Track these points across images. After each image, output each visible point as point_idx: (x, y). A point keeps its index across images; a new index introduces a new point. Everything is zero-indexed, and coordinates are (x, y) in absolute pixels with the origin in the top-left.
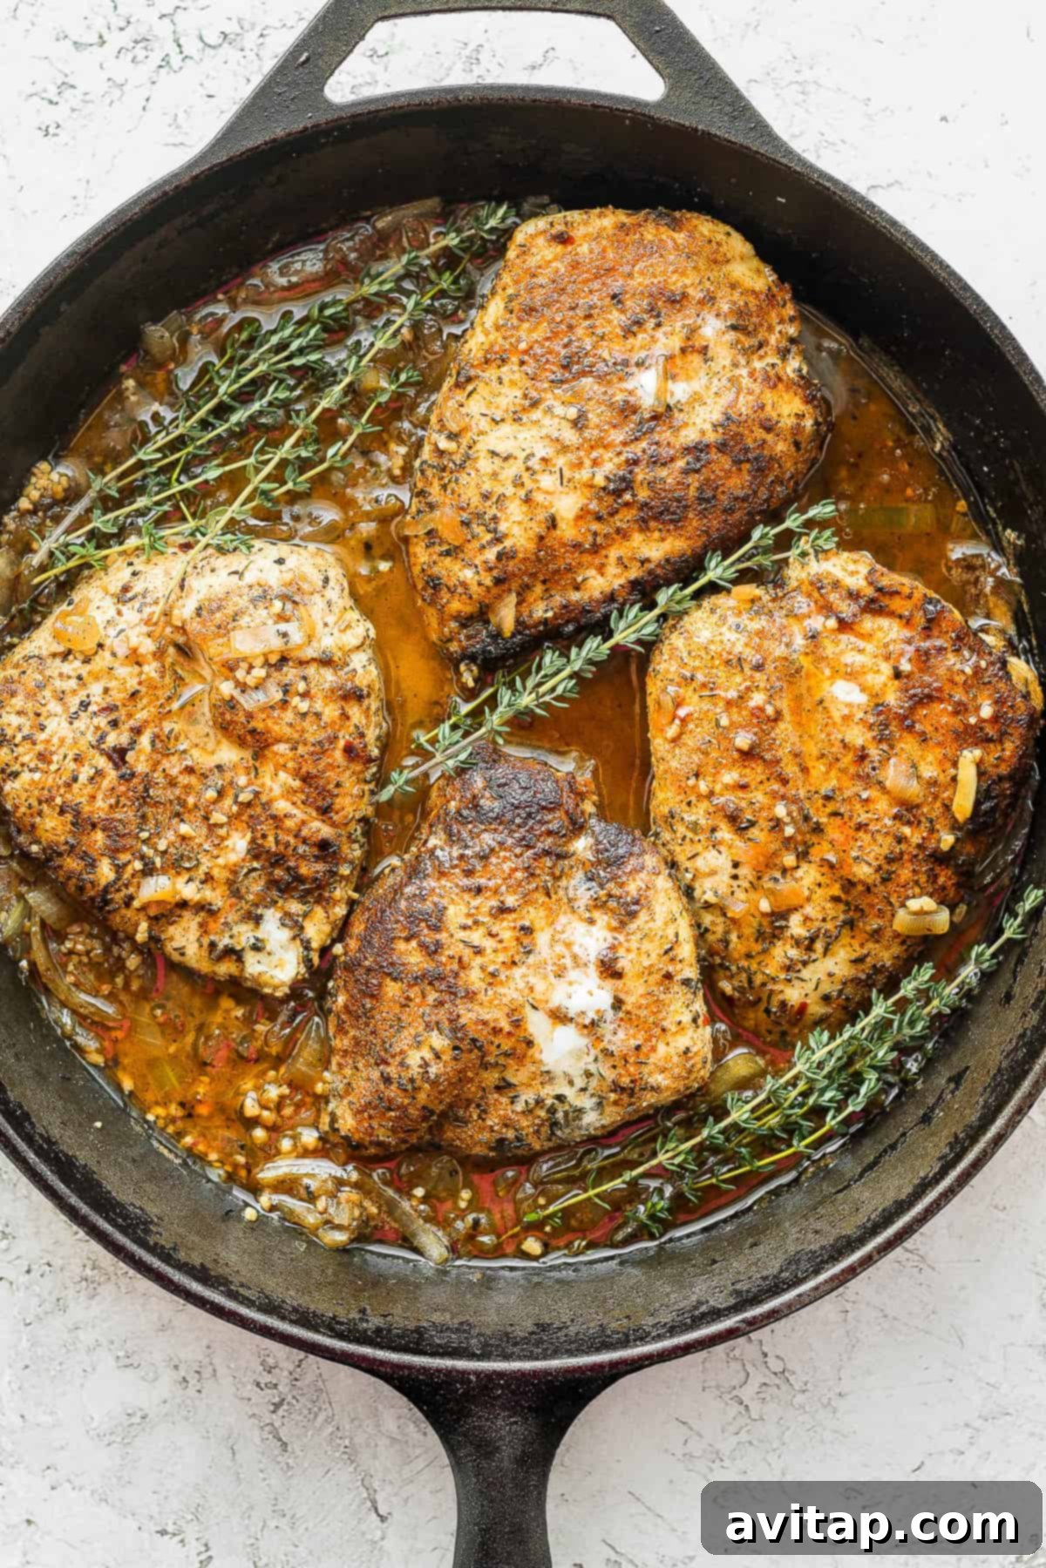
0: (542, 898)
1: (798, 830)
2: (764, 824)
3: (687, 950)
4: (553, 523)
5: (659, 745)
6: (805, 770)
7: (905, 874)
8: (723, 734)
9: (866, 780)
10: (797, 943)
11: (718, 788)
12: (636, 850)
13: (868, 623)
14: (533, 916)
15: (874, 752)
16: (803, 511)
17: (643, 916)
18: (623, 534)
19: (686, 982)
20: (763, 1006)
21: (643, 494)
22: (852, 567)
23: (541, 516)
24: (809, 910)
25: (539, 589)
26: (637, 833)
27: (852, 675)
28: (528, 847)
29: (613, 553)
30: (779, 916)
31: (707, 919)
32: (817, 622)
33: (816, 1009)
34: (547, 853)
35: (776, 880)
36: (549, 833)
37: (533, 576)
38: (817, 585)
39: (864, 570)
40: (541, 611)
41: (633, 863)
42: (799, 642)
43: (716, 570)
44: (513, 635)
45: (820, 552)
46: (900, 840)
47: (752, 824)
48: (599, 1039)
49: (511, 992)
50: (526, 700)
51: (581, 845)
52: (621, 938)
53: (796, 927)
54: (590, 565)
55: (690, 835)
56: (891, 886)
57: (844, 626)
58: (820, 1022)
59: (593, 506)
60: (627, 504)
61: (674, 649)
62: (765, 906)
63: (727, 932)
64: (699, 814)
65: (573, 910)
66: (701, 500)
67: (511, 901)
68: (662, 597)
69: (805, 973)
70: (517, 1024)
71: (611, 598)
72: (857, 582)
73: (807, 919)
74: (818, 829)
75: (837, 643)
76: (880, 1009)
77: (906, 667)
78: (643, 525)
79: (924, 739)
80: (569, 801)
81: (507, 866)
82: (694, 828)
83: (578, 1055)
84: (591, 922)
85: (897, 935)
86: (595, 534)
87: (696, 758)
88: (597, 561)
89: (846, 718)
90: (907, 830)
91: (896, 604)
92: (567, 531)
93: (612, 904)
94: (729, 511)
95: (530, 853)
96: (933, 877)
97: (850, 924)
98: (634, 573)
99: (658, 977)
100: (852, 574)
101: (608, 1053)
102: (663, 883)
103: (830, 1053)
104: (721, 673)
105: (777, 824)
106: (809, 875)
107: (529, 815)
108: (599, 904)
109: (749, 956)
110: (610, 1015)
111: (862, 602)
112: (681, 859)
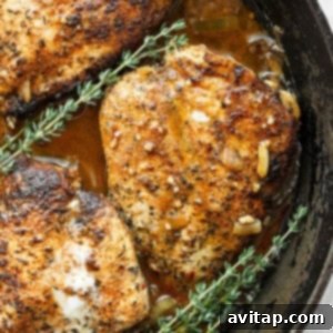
0: (54, 234)
1: (181, 189)
2: (163, 187)
3: (130, 253)
4: (42, 44)
5: (108, 151)
6: (182, 158)
7: (237, 205)
8: (138, 144)
9: (213, 160)
10: (186, 243)
11: (139, 171)
12: (100, 205)
13: (208, 81)
14: (51, 243)
15: (216, 146)
16: (169, 26)
17: (106, 239)
18: (79, 47)
19: (131, 270)
20: (173, 274)
21: (86, 26)
22: (196, 53)
23: (36, 40)
24: (191, 227)
25: (41, 77)
26: (102, 195)
27: (201, 108)
28: (46, 208)
29: (75, 56)
30: (176, 231)
31: (141, 235)
32: (182, 83)
33: (200, 274)
34: (55, 211)
35: (172, 214)
36: (56, 201)
37: (37, 71)
38: (180, 64)
39: (202, 54)
40: (43, 88)
41: (99, 212)
42: (173, 93)
43: (128, 60)
44: (31, 100)
45: (180, 47)
46: (233, 189)
47: (157, 187)
48: (90, 301)
49: (44, 281)
50: (39, 134)
51: (74, 205)
52: (97, 250)
53: (185, 236)
54: (64, 63)
55: (127, 195)
56: (231, 212)
57: (195, 83)
58: (202, 280)
59: (62, 34)
60: (79, 32)
61: (110, 103)
62: (168, 226)
63: (151, 241)
64: (130, 184)
65: (72, 238)
66: (116, 25)
67: (40, 236)
68: (103, 76)
69: (193, 258)
70: (49, 297)
71: (76, 79)
72: (199, 60)
73: (190, 232)
74: (191, 187)
75: (192, 92)
76: (229, 272)
77: (228, 101)
78: (88, 41)
79: (240, 137)
80: (65, 184)
81: (36, 219)
82: (129, 191)
83: (81, 309)
84: (81, 243)
85: (235, 235)
86: (65, 48)
87: (126, 157)
88: (67, 60)
89: (201, 130)
90: (235, 184)
91: (221, 70)
92: (51, 47)
93: (91, 233)
94: (131, 30)
95: (47, 212)
96: (251, 205)
97: (211, 232)
98: (87, 65)
99: (115, 268)
100: (197, 56)
101: (95, 308)
102: (116, 221)
103: (207, 295)
104: (135, 113)
105: (169, 187)
106: (188, 210)
107: (45, 193)
108: (84, 234)
109: (163, 251)
110: (94, 289)
111: (203, 70)
112: (125, 207)
